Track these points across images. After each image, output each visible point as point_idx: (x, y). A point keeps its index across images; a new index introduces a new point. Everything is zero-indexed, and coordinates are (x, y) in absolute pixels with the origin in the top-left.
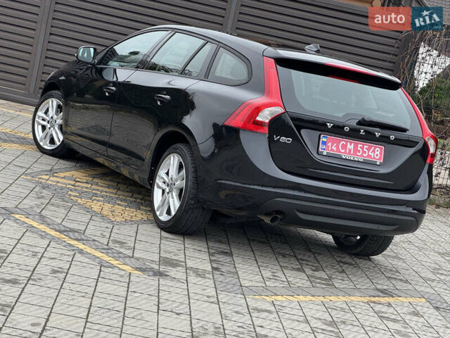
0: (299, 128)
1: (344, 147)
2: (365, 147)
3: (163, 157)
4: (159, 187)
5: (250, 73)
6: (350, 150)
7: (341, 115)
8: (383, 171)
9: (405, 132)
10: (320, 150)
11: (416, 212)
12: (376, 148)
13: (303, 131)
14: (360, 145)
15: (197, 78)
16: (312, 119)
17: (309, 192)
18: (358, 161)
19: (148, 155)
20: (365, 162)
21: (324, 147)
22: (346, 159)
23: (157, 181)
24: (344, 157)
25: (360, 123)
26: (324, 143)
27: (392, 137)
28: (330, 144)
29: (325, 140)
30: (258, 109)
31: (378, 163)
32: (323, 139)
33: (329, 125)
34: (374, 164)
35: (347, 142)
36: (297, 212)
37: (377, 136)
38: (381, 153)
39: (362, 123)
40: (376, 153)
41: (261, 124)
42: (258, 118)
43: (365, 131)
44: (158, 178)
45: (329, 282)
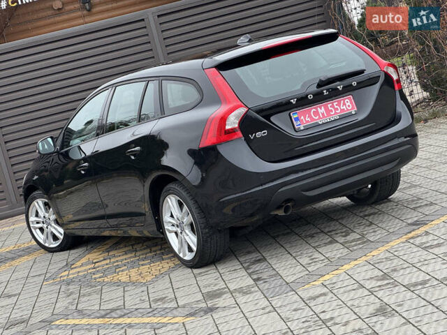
0: (268, 117)
1: (316, 113)
2: (335, 104)
3: (161, 204)
4: (170, 232)
5: (200, 90)
6: (323, 114)
7: (298, 87)
8: (361, 117)
9: (363, 72)
10: (296, 127)
11: (409, 138)
12: (344, 100)
13: (272, 119)
14: (329, 105)
15: (155, 118)
16: (275, 103)
17: (306, 170)
18: (335, 120)
19: (146, 208)
20: (342, 118)
21: (299, 123)
22: (323, 124)
23: (166, 227)
24: (321, 123)
25: (319, 86)
26: (297, 119)
27: (354, 84)
28: (302, 117)
29: (296, 116)
30: (223, 119)
31: (353, 113)
32: (294, 116)
33: (293, 101)
34: (350, 115)
35: (316, 108)
36: (304, 193)
37: (341, 89)
38: (351, 103)
39: (321, 84)
40: (347, 104)
41: (232, 131)
42: (228, 127)
43: (327, 90)
44: (165, 223)
45: (363, 240)
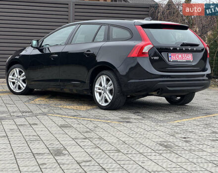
0: (160, 53)
1: (178, 57)
2: (185, 55)
4: (97, 92)
5: (131, 33)
6: (180, 58)
7: (174, 43)
8: (193, 64)
12: (189, 55)
20: (187, 62)
23: (95, 89)
24: (179, 61)
25: (181, 45)
26: (170, 57)
27: (195, 49)
28: (173, 56)
32: (170, 55)
34: (190, 62)
35: (178, 54)
38: (191, 57)
42: (143, 51)
